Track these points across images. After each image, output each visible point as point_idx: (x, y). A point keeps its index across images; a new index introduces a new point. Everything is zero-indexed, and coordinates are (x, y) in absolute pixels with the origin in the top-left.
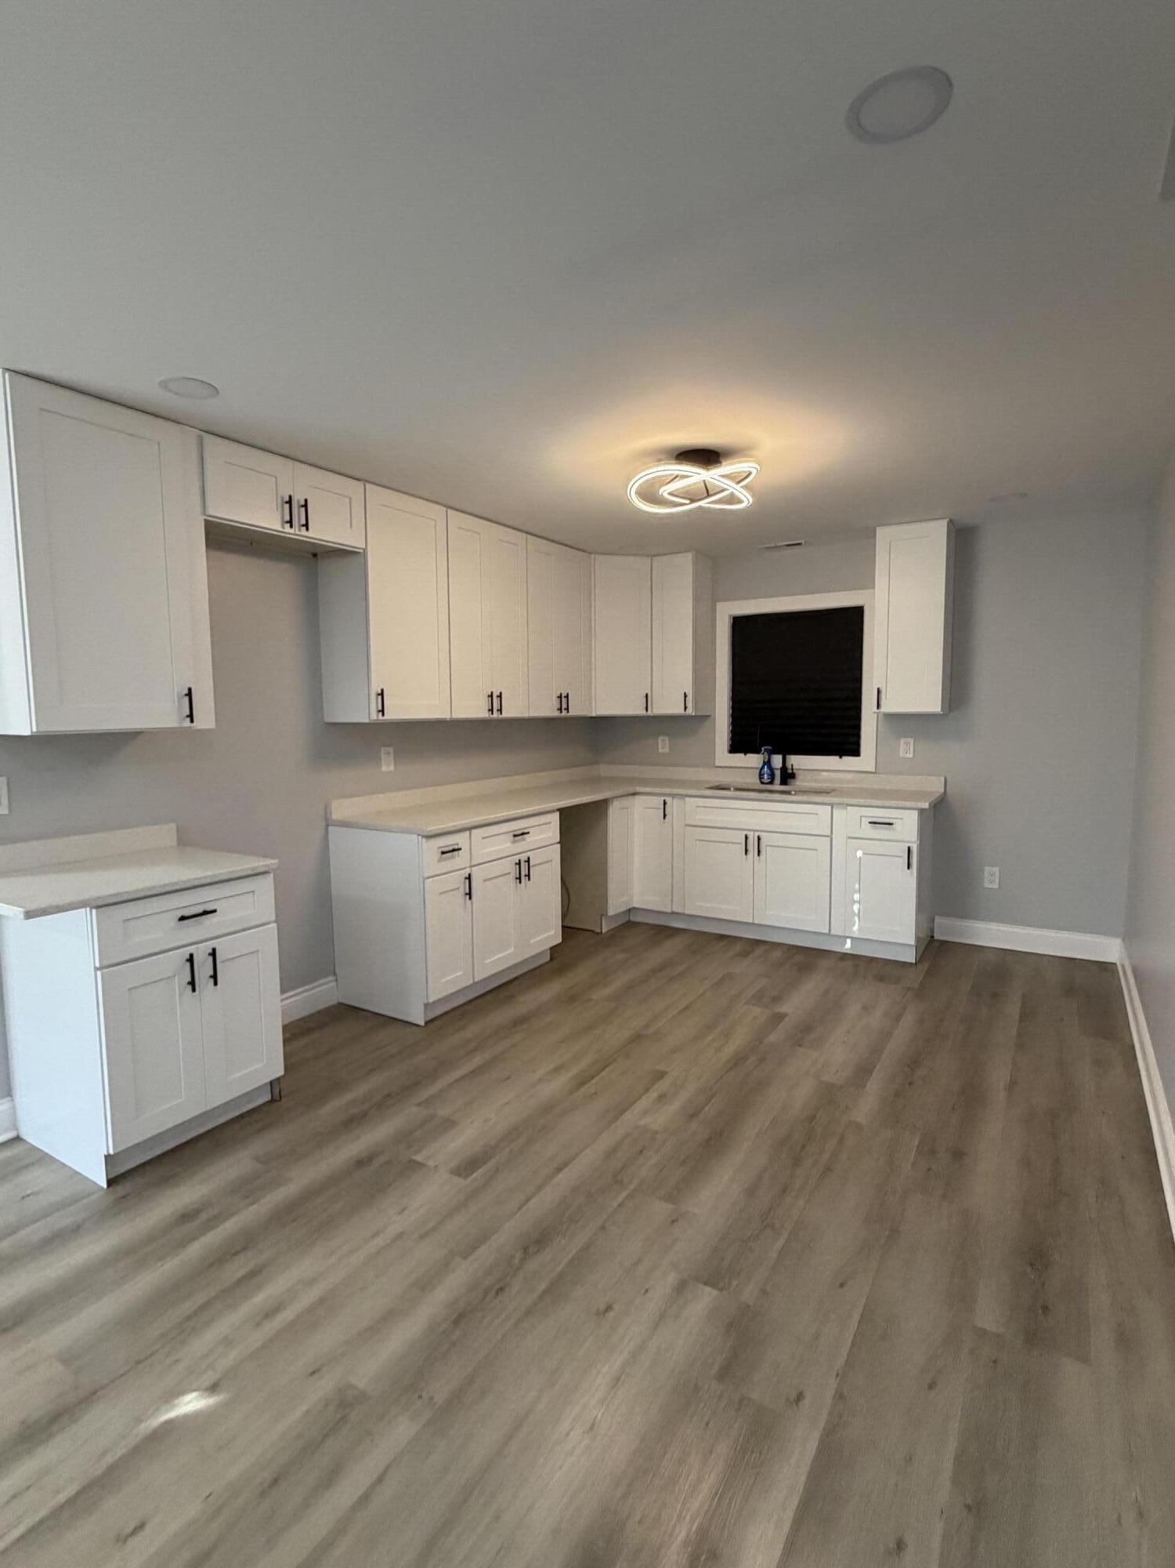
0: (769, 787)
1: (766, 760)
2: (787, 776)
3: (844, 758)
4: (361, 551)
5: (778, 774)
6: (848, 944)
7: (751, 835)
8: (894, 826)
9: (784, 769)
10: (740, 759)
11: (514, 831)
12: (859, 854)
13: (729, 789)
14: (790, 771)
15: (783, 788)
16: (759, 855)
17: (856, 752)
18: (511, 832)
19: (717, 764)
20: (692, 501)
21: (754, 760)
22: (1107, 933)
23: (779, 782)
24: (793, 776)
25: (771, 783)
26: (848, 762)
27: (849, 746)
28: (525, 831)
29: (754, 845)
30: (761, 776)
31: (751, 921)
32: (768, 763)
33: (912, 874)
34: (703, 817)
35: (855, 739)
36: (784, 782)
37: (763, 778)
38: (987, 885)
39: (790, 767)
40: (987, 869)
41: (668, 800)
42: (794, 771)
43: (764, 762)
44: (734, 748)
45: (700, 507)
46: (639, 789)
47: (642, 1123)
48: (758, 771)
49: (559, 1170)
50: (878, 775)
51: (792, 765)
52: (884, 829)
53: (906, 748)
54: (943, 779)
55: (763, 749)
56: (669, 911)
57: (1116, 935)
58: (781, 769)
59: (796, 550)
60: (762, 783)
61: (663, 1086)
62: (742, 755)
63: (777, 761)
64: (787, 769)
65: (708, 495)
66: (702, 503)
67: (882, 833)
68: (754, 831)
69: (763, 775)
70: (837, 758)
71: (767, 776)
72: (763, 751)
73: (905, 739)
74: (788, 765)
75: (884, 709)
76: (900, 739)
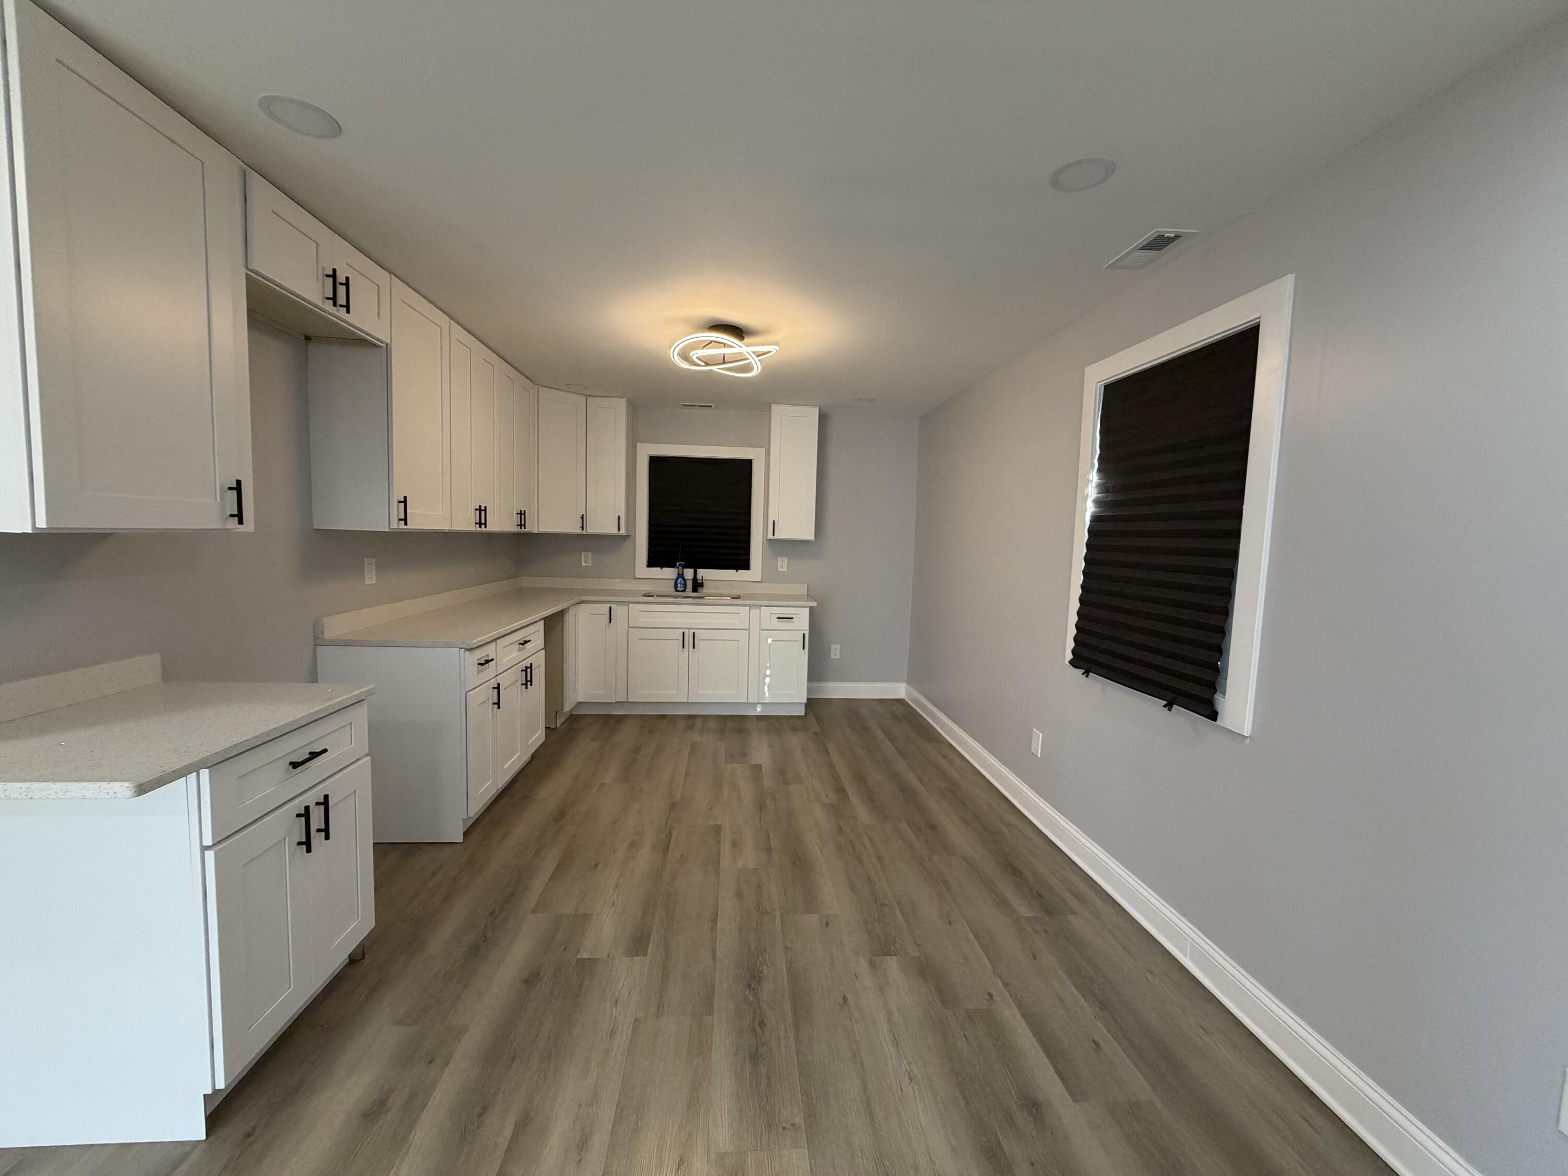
0: (683, 594)
1: (680, 573)
2: (697, 585)
3: (740, 571)
4: (384, 345)
5: (690, 585)
6: (759, 709)
7: (686, 632)
8: (796, 620)
9: (695, 579)
10: (657, 572)
11: (519, 640)
12: (770, 641)
13: (652, 596)
14: (699, 582)
15: (695, 594)
16: (694, 648)
17: (746, 566)
18: (516, 641)
19: (637, 577)
20: (707, 364)
21: (669, 573)
22: (897, 681)
23: (691, 590)
24: (702, 585)
25: (684, 591)
26: (742, 574)
27: (742, 562)
28: (527, 639)
29: (689, 640)
30: (676, 584)
31: (686, 701)
32: (681, 576)
33: (804, 652)
34: (643, 620)
35: (745, 557)
36: (695, 590)
37: (678, 587)
38: (832, 657)
39: (701, 578)
40: (833, 646)
41: (613, 606)
42: (704, 581)
43: (679, 574)
44: (651, 563)
45: (711, 370)
46: (584, 598)
47: (739, 866)
48: (674, 581)
49: (714, 920)
50: (763, 584)
51: (702, 577)
52: (787, 622)
53: (783, 564)
54: (806, 585)
55: (677, 564)
56: (614, 701)
57: (903, 682)
58: (693, 579)
59: (705, 410)
60: (677, 591)
61: (727, 837)
62: (658, 569)
63: (689, 573)
64: (697, 579)
65: (724, 362)
66: (714, 368)
67: (786, 625)
68: (689, 629)
69: (679, 586)
70: (734, 571)
71: (682, 586)
72: (678, 566)
73: (783, 558)
74: (699, 577)
75: (776, 536)
76: (779, 559)
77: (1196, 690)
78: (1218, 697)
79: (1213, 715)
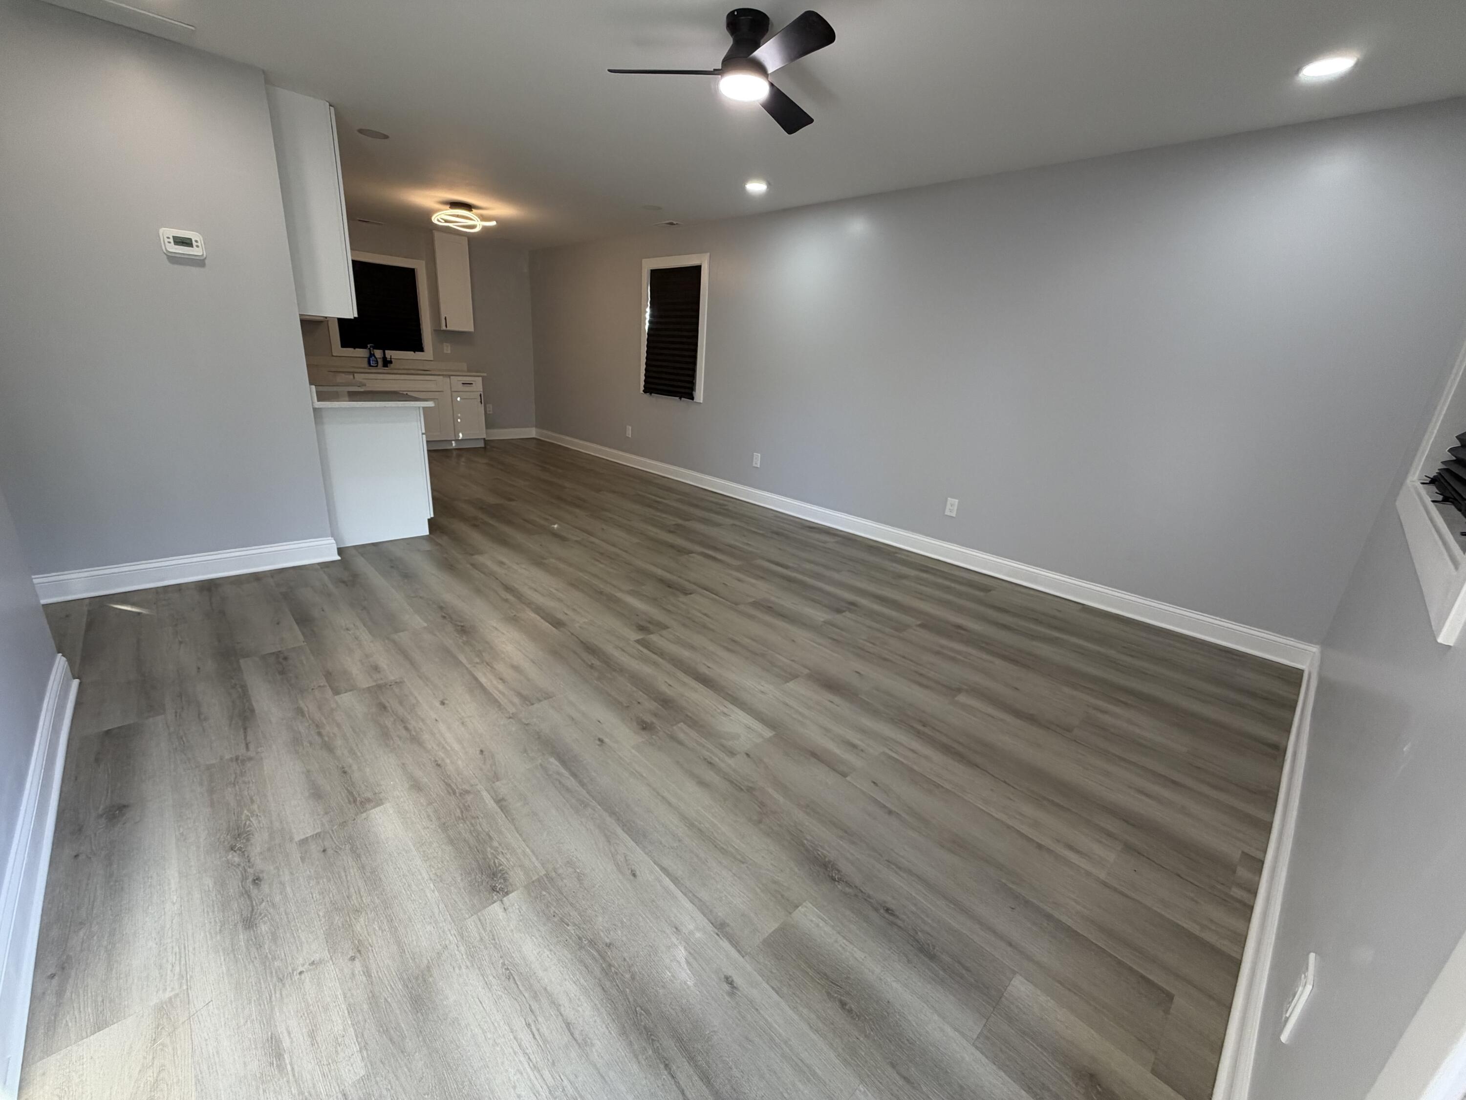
0: (376, 367)
1: (372, 353)
2: (387, 363)
3: (416, 352)
5: (380, 361)
8: (473, 385)
9: (384, 358)
10: (350, 352)
12: (459, 399)
14: (388, 360)
15: (385, 369)
17: (421, 350)
19: (335, 355)
21: (362, 353)
23: (381, 366)
24: (390, 362)
25: (376, 365)
26: (418, 355)
27: (418, 346)
30: (368, 360)
32: (372, 355)
35: (420, 343)
36: (385, 366)
37: (371, 363)
42: (392, 360)
43: (370, 353)
44: (345, 345)
50: (435, 362)
51: (390, 356)
53: (447, 349)
58: (383, 358)
60: (370, 365)
62: (351, 349)
63: (378, 353)
64: (386, 358)
67: (467, 388)
69: (371, 361)
70: (412, 353)
71: (374, 362)
72: (369, 347)
73: (448, 344)
74: (388, 356)
75: (448, 328)
76: (445, 344)
77: (687, 391)
78: (694, 392)
79: (692, 399)
